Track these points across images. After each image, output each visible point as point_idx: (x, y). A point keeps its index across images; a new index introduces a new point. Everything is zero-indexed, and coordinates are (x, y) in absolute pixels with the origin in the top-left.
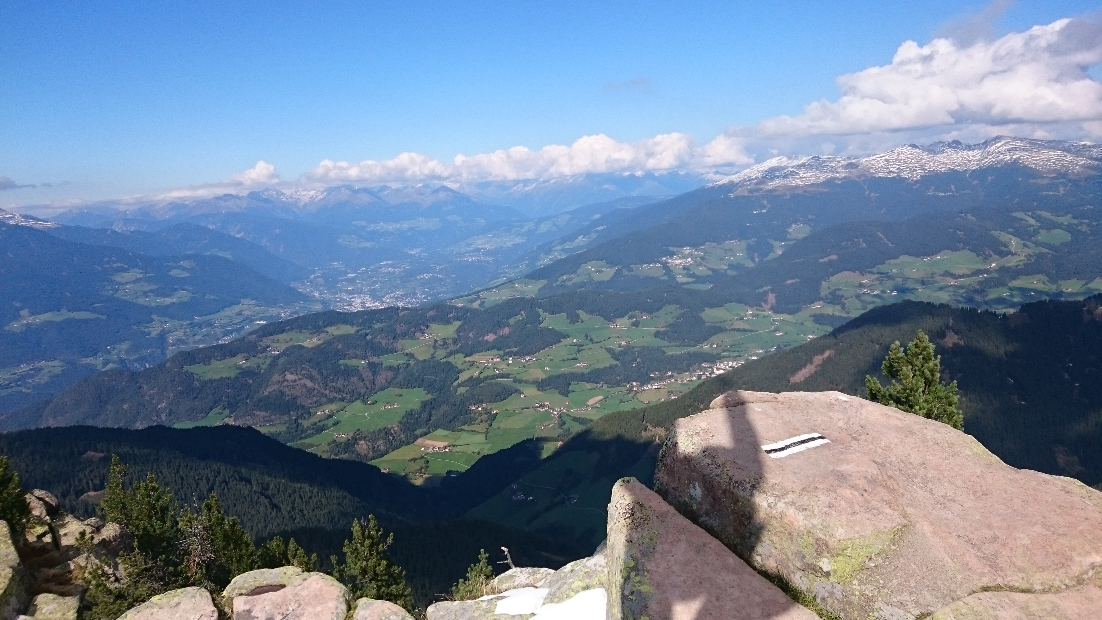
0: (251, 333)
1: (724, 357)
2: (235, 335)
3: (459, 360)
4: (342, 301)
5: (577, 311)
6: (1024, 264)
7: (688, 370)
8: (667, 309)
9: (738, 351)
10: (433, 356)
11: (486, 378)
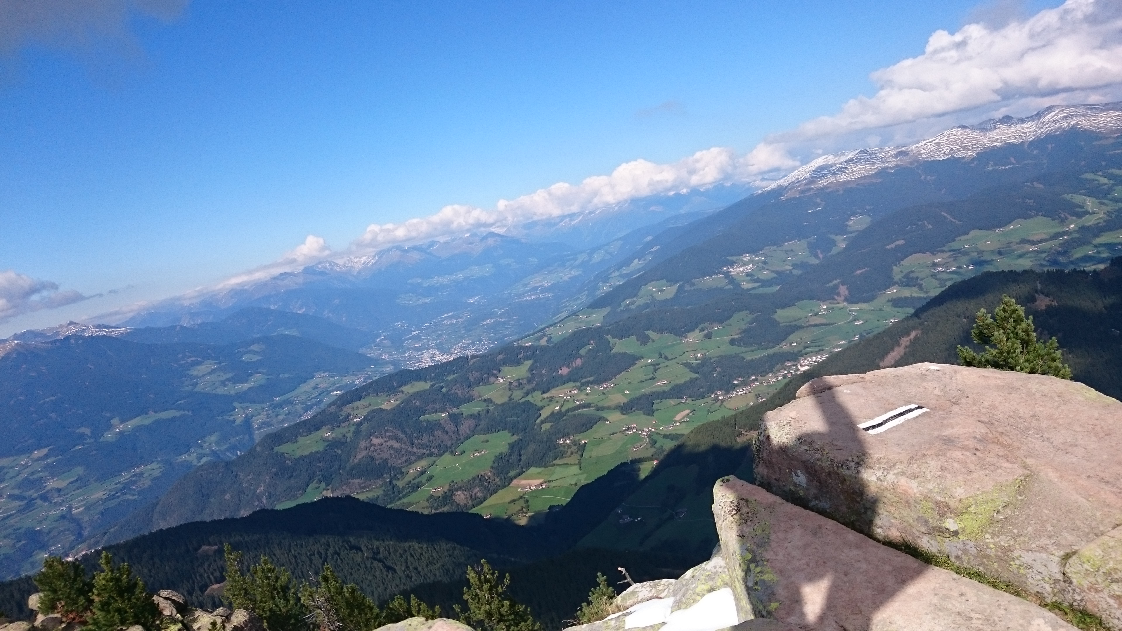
0: (330, 405)
1: (806, 353)
2: (315, 410)
3: (537, 398)
4: (411, 359)
5: (646, 332)
6: (1104, 221)
7: (771, 372)
8: (736, 316)
9: (819, 346)
10: (510, 399)
11: (568, 411)
